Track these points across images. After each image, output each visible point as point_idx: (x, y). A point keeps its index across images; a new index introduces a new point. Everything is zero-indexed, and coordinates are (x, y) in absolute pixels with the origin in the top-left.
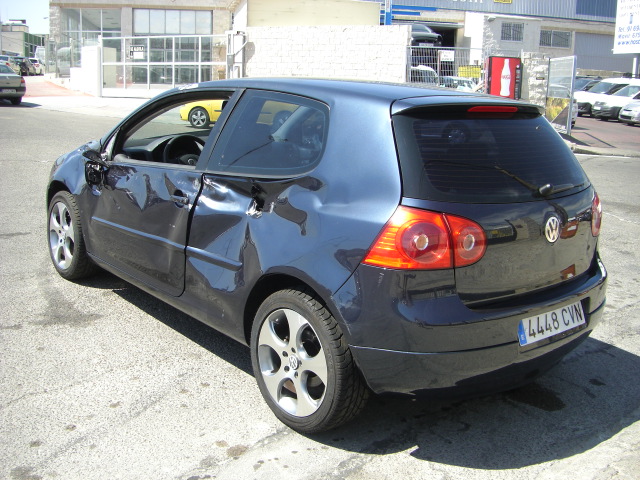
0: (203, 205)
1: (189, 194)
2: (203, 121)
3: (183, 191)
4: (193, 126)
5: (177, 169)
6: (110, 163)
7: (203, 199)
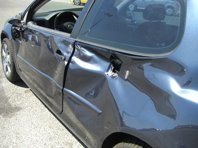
0: (74, 63)
1: (65, 54)
2: (78, 2)
3: (62, 51)
4: (75, 4)
5: (58, 35)
6: (25, 26)
7: (74, 58)
